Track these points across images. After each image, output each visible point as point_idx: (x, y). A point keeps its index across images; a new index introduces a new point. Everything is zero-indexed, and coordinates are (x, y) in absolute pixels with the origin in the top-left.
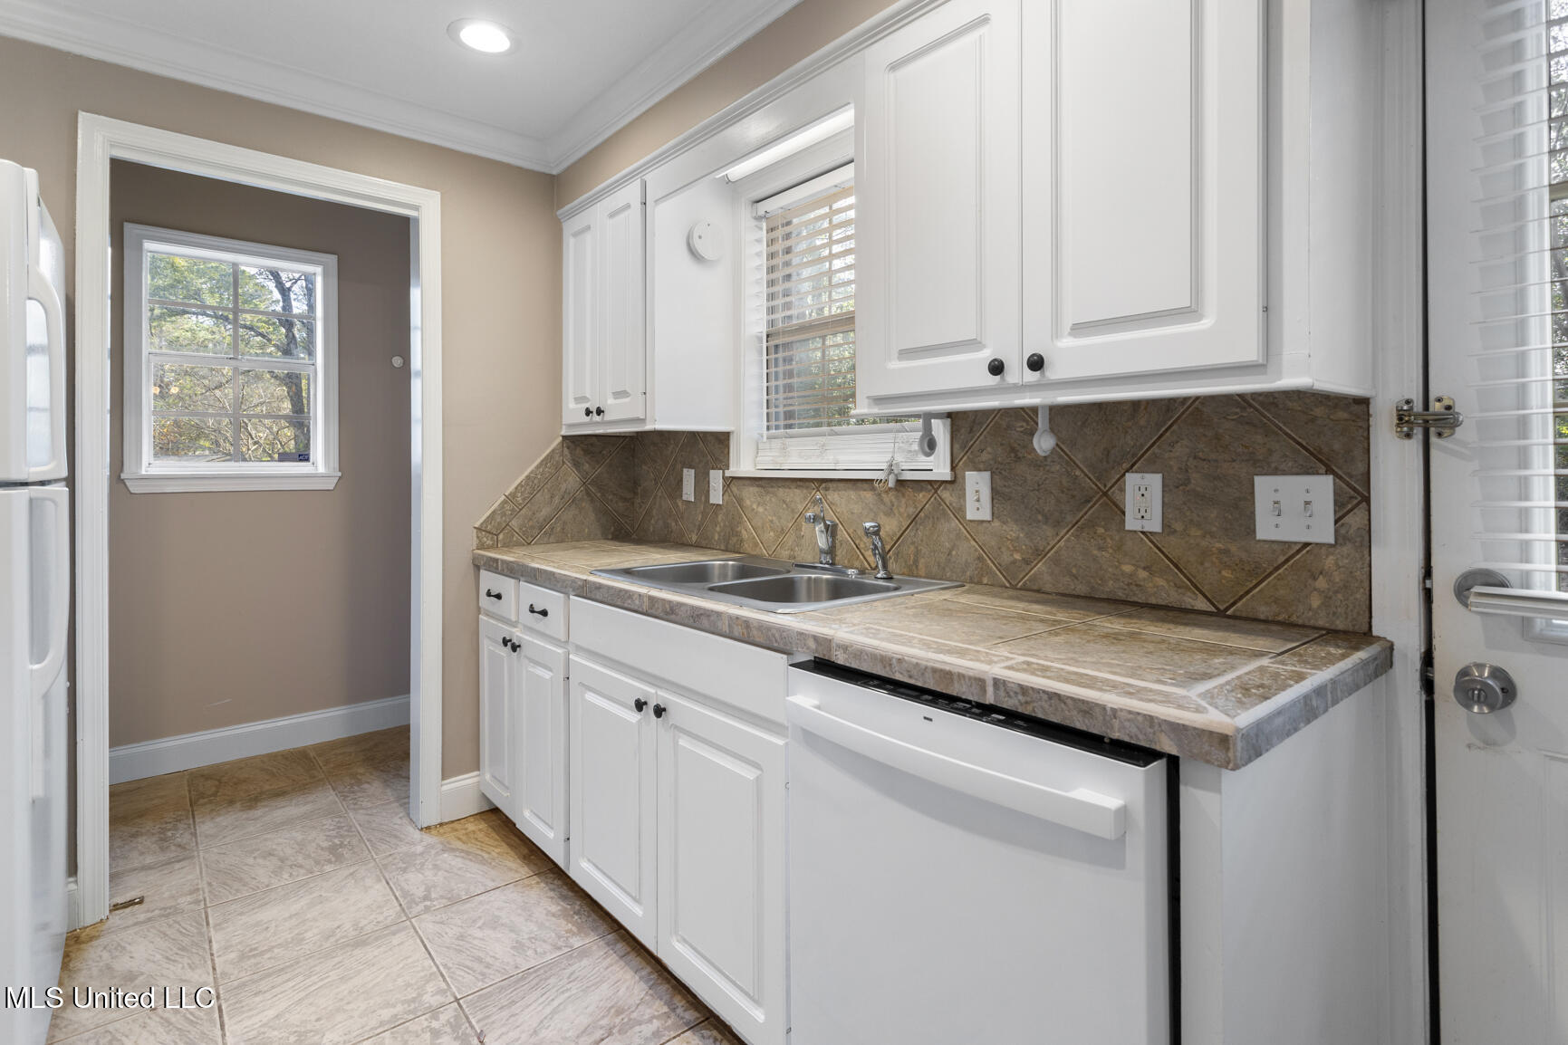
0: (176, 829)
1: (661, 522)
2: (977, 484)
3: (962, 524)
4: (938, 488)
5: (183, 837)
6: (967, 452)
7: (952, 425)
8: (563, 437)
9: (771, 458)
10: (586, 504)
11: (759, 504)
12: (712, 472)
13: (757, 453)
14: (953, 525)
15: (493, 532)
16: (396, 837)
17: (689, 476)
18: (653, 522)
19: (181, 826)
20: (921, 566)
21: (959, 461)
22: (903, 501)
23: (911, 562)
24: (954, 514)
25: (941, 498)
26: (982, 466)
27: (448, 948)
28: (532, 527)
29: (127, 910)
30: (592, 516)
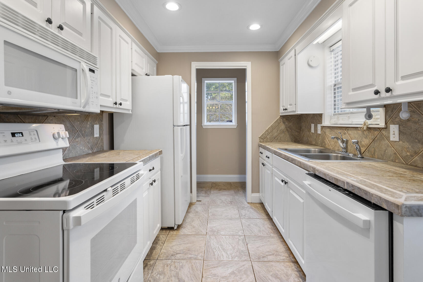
0: (208, 191)
1: (306, 138)
2: (394, 129)
3: (389, 142)
4: (381, 130)
5: (209, 193)
6: (391, 118)
7: (386, 110)
8: (280, 116)
9: (334, 121)
10: (287, 133)
11: (330, 134)
12: (318, 125)
13: (331, 119)
14: (386, 142)
15: (263, 139)
16: (242, 203)
17: (313, 126)
18: (305, 138)
19: (209, 191)
20: (376, 155)
21: (388, 121)
22: (370, 134)
23: (373, 153)
24: (386, 139)
25: (382, 133)
26: (396, 123)
27: (246, 226)
28: (272, 138)
29: (199, 202)
30: (288, 136)
